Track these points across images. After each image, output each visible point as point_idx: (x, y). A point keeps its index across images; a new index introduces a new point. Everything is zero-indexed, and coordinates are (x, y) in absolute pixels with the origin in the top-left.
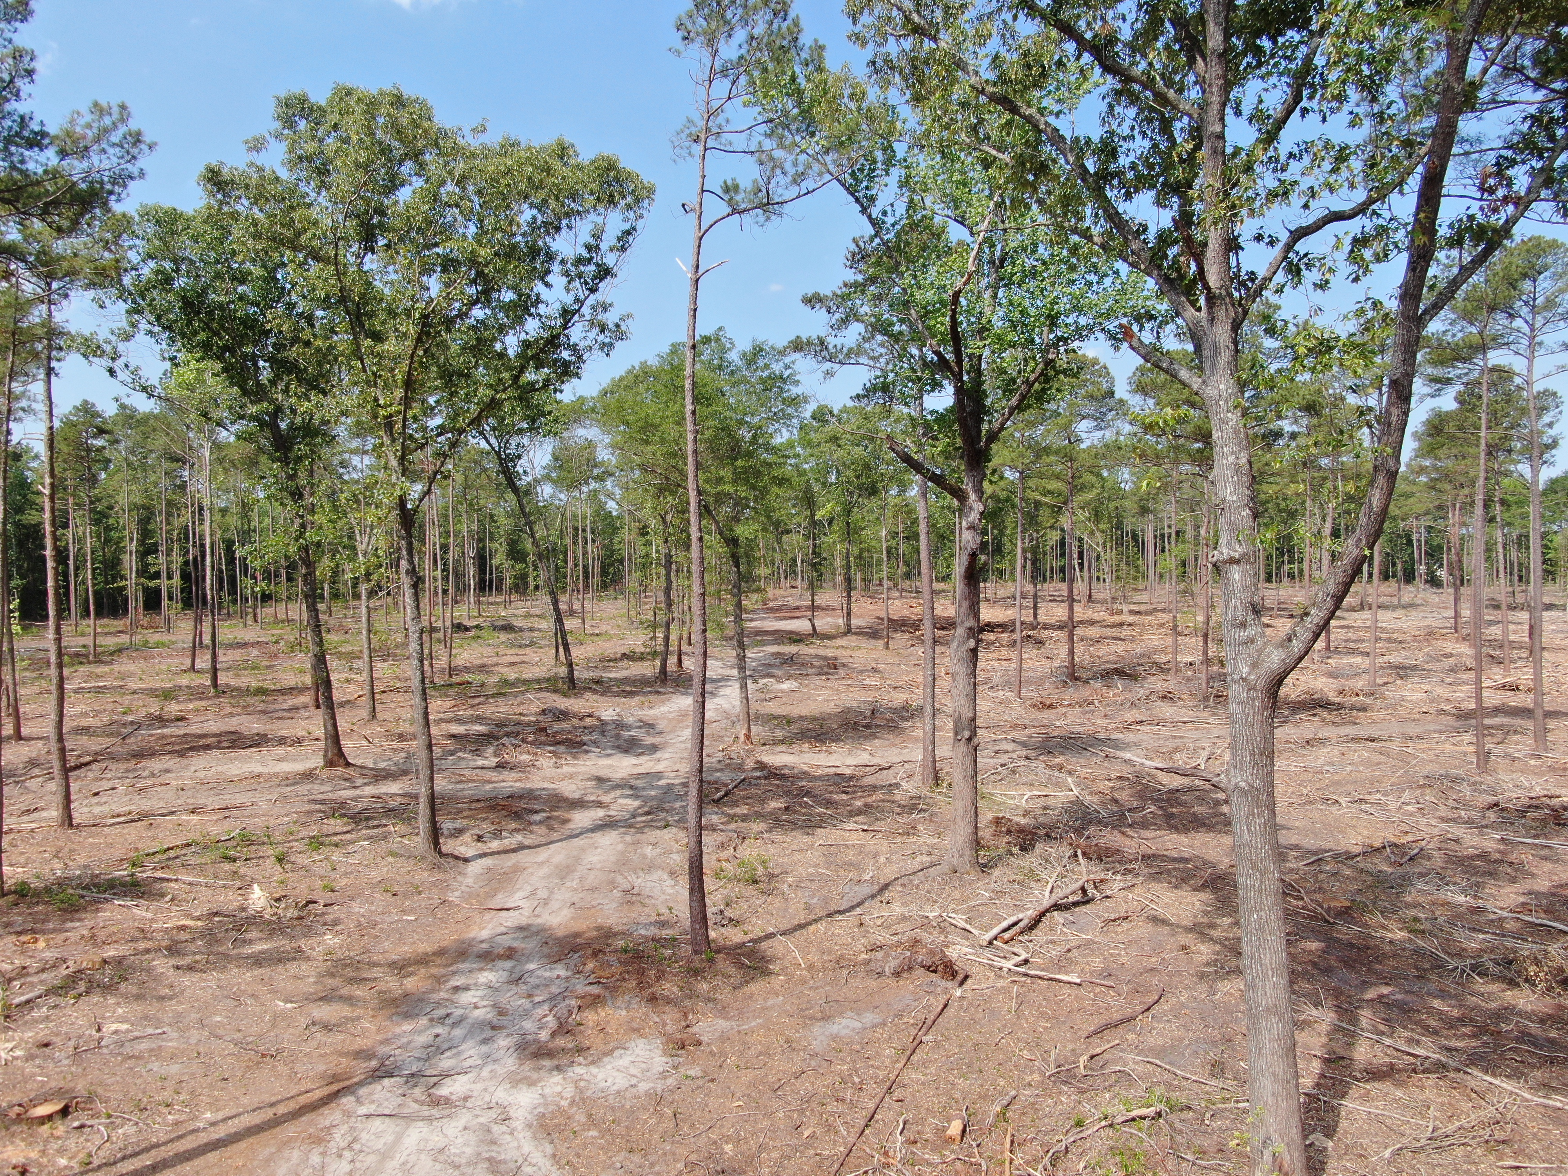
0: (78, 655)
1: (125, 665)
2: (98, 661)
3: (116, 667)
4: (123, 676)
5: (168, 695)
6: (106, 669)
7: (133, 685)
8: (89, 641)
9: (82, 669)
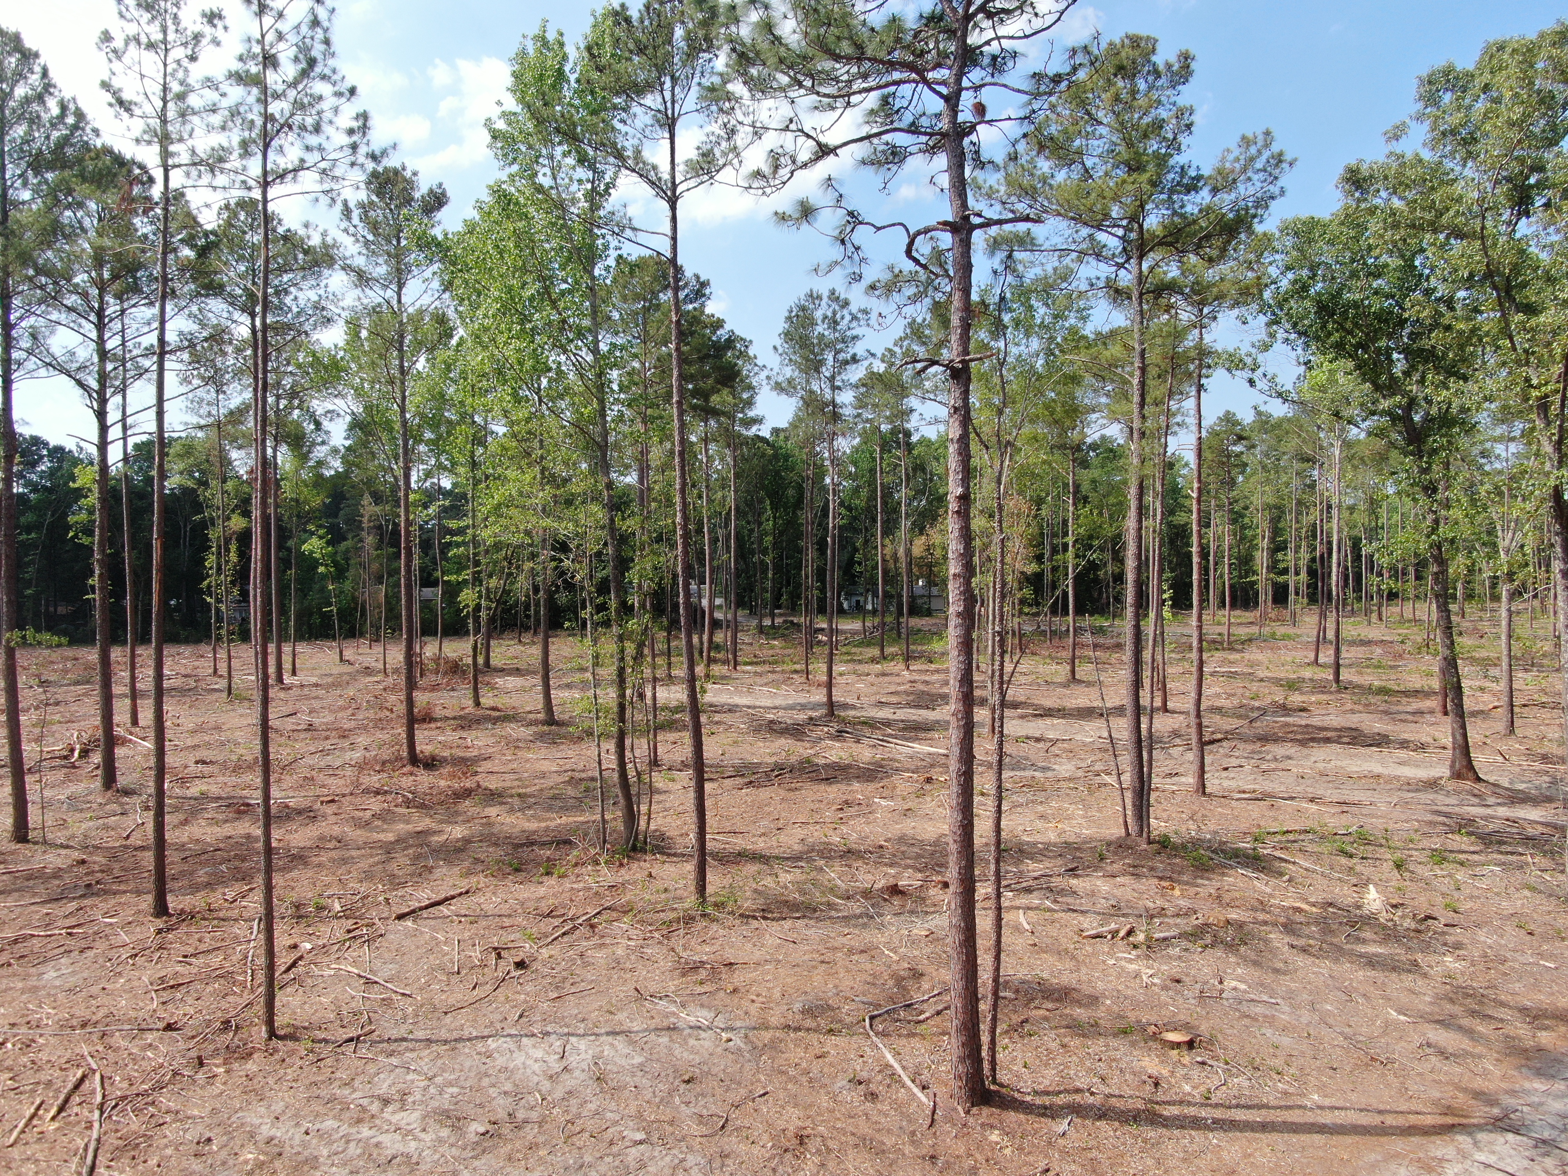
0: (1214, 642)
1: (1254, 654)
2: (1232, 649)
3: (1247, 656)
4: (1252, 664)
5: (1292, 686)
6: (1238, 656)
7: (1261, 674)
8: (1224, 630)
9: (1217, 654)
